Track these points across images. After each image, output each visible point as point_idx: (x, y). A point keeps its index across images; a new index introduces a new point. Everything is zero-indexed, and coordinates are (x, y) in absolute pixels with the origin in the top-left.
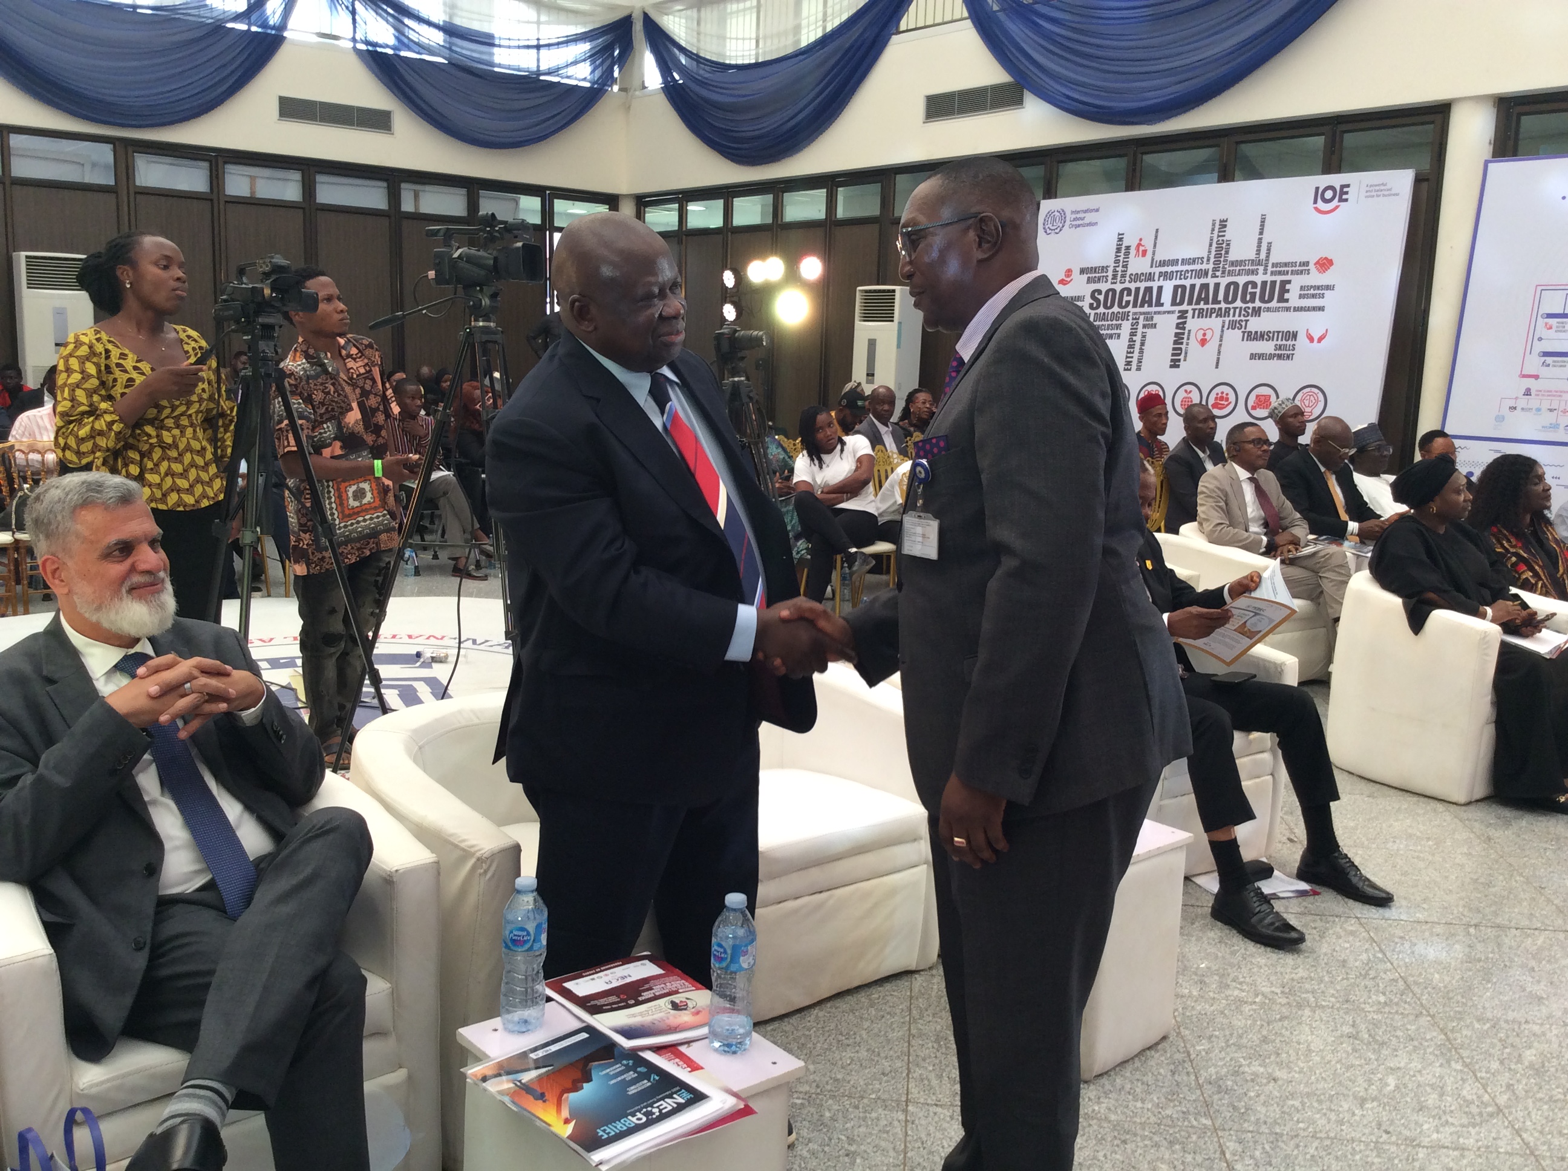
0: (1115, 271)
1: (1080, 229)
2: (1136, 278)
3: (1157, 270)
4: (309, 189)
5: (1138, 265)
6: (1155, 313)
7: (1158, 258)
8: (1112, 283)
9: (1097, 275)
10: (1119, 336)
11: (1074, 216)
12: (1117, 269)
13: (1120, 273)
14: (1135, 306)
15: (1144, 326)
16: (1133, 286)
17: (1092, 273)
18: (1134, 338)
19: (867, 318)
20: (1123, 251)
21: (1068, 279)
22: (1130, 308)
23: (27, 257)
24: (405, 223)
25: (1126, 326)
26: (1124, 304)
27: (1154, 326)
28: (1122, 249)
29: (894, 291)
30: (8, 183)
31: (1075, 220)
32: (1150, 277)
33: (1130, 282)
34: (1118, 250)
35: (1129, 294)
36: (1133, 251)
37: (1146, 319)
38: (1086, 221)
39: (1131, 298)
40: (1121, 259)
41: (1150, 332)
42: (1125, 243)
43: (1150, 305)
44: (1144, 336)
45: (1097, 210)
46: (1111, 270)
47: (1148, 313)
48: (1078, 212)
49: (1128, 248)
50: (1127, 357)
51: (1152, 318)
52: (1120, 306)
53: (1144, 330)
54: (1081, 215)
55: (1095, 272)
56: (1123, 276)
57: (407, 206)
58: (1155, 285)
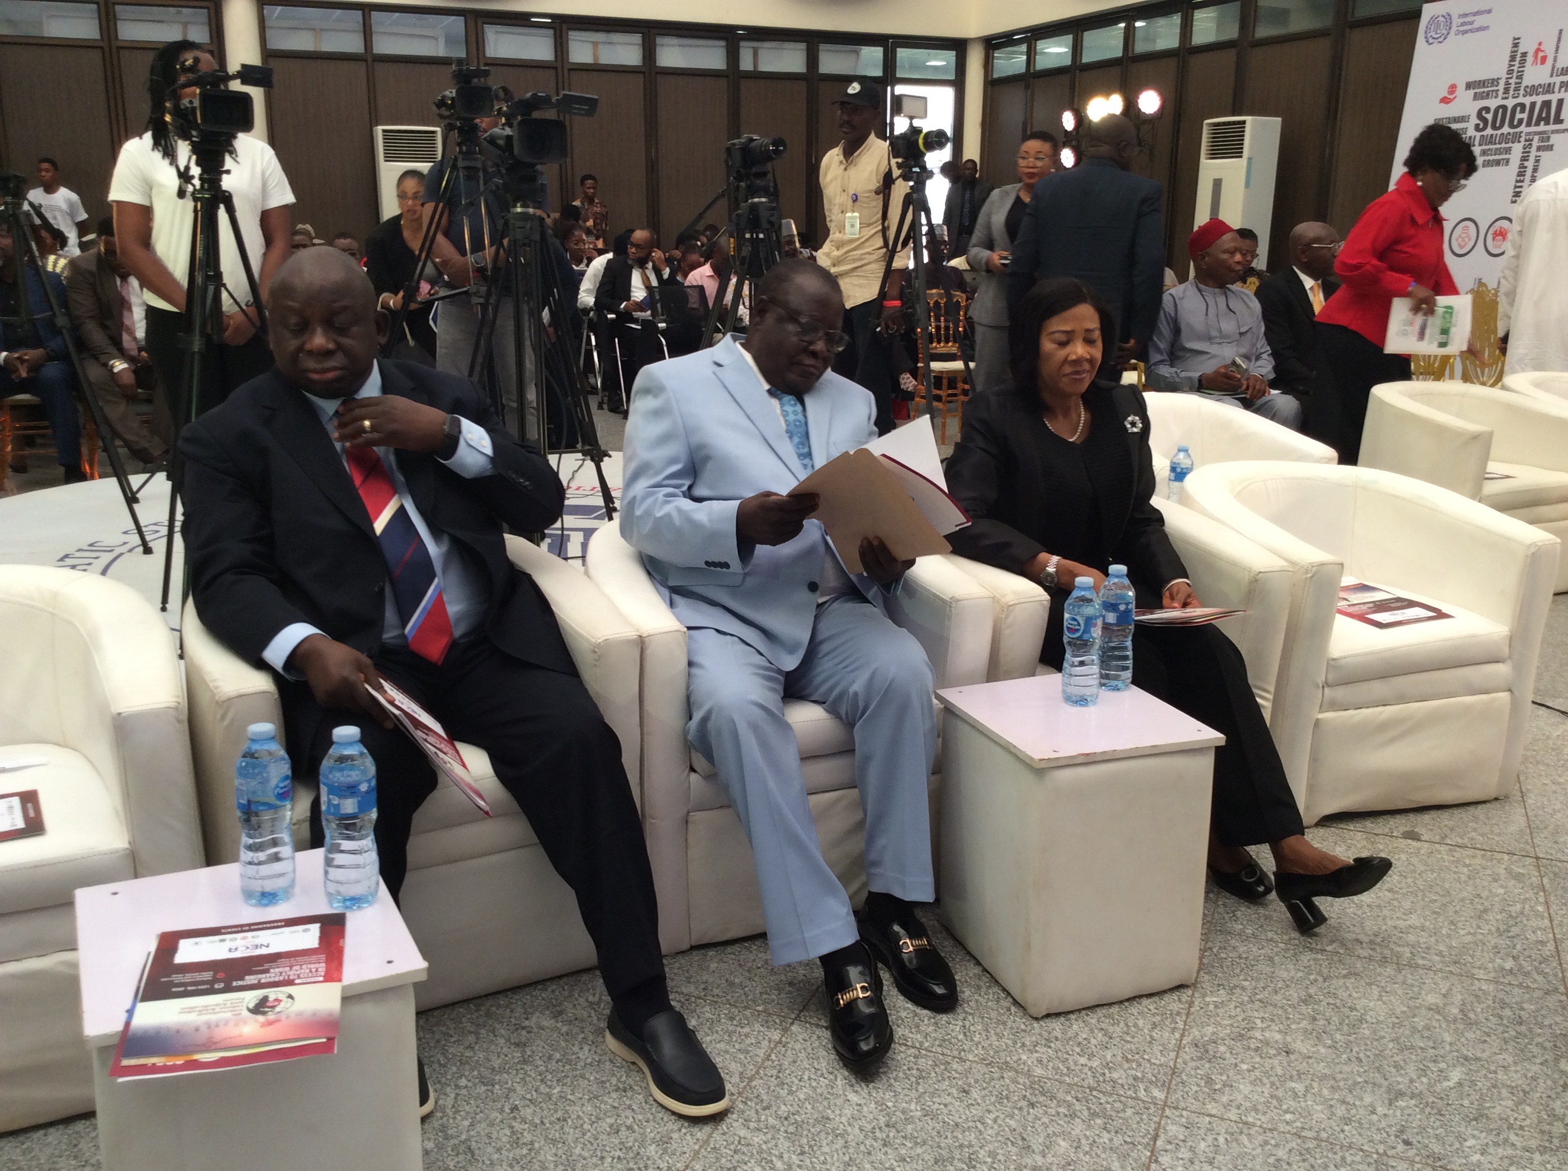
0: (1507, 84)
1: (1469, 35)
2: (1533, 90)
3: (1558, 80)
4: (649, 52)
5: (1536, 74)
6: (1553, 132)
7: (1560, 65)
8: (1503, 99)
9: (1486, 90)
10: (1507, 161)
11: (1462, 20)
12: (1511, 81)
13: (1513, 86)
14: (1529, 124)
15: (1539, 149)
16: (1527, 101)
17: (1480, 87)
18: (1526, 164)
19: (1214, 155)
20: (1518, 59)
21: (1452, 97)
22: (1523, 128)
23: (384, 131)
24: (744, 83)
25: (1517, 149)
26: (1516, 123)
27: (1550, 148)
28: (1517, 57)
29: (1244, 122)
30: (370, 60)
31: (1463, 24)
32: (1549, 89)
33: (1524, 96)
34: (1513, 58)
35: (1523, 111)
36: (1530, 59)
37: (1542, 140)
38: (1475, 25)
39: (1525, 116)
40: (1515, 68)
41: (1545, 155)
42: (1521, 49)
43: (1547, 123)
44: (1537, 161)
45: (1489, 11)
46: (1502, 83)
47: (1544, 132)
48: (1465, 15)
49: (1524, 54)
50: (1516, 187)
51: (1548, 138)
52: (1512, 126)
53: (1538, 154)
54: (1467, 19)
55: (1484, 86)
56: (1517, 89)
57: (746, 63)
58: (1554, 98)
